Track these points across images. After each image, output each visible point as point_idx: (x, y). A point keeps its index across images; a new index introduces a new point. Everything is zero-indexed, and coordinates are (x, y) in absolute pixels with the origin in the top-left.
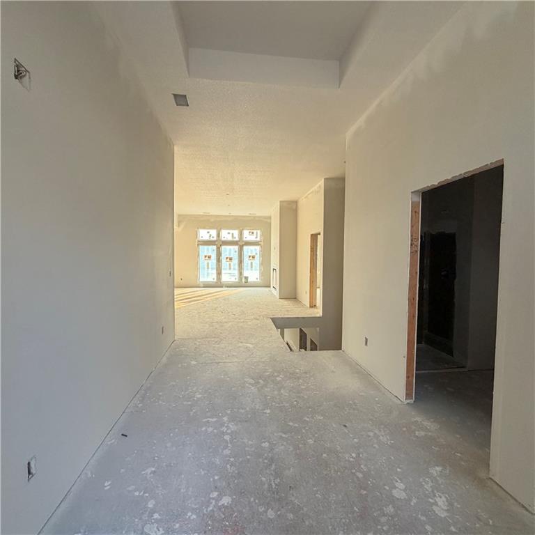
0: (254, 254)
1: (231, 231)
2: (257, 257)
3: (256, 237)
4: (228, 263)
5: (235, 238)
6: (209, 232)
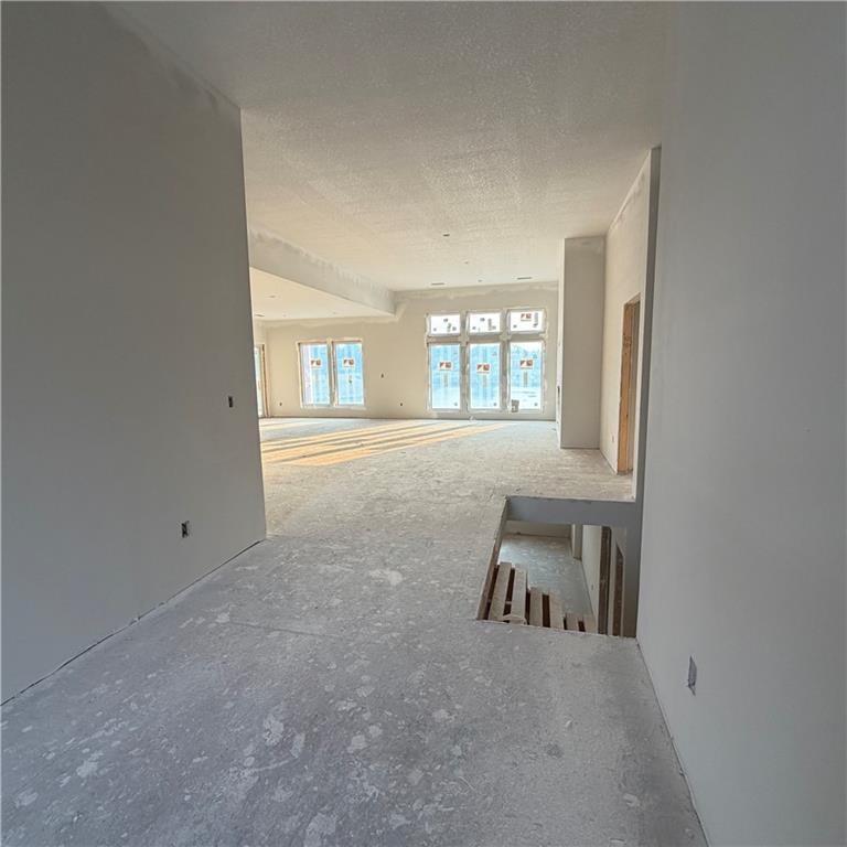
0: (530, 358)
1: (487, 316)
2: (537, 363)
3: (536, 325)
5: (494, 328)
6: (446, 320)
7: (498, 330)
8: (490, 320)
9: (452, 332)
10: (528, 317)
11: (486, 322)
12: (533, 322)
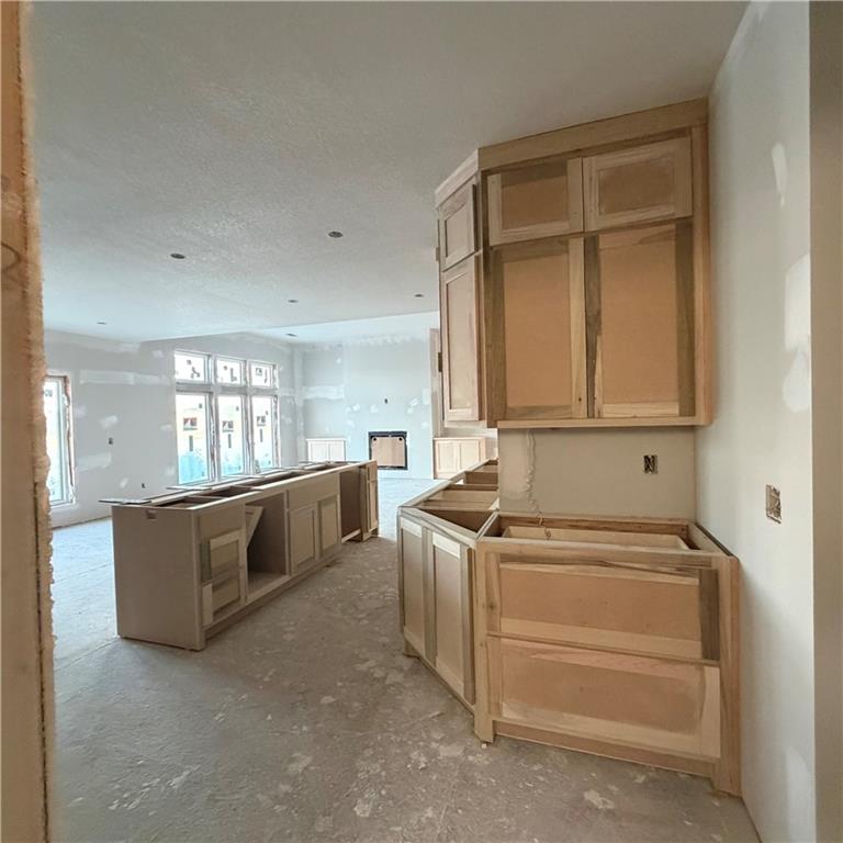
0: (264, 414)
1: (230, 365)
2: (268, 419)
3: (266, 381)
4: (227, 434)
5: (235, 379)
6: (189, 362)
7: (238, 382)
8: (232, 370)
9: (196, 378)
10: (261, 371)
11: (229, 370)
12: (264, 377)
